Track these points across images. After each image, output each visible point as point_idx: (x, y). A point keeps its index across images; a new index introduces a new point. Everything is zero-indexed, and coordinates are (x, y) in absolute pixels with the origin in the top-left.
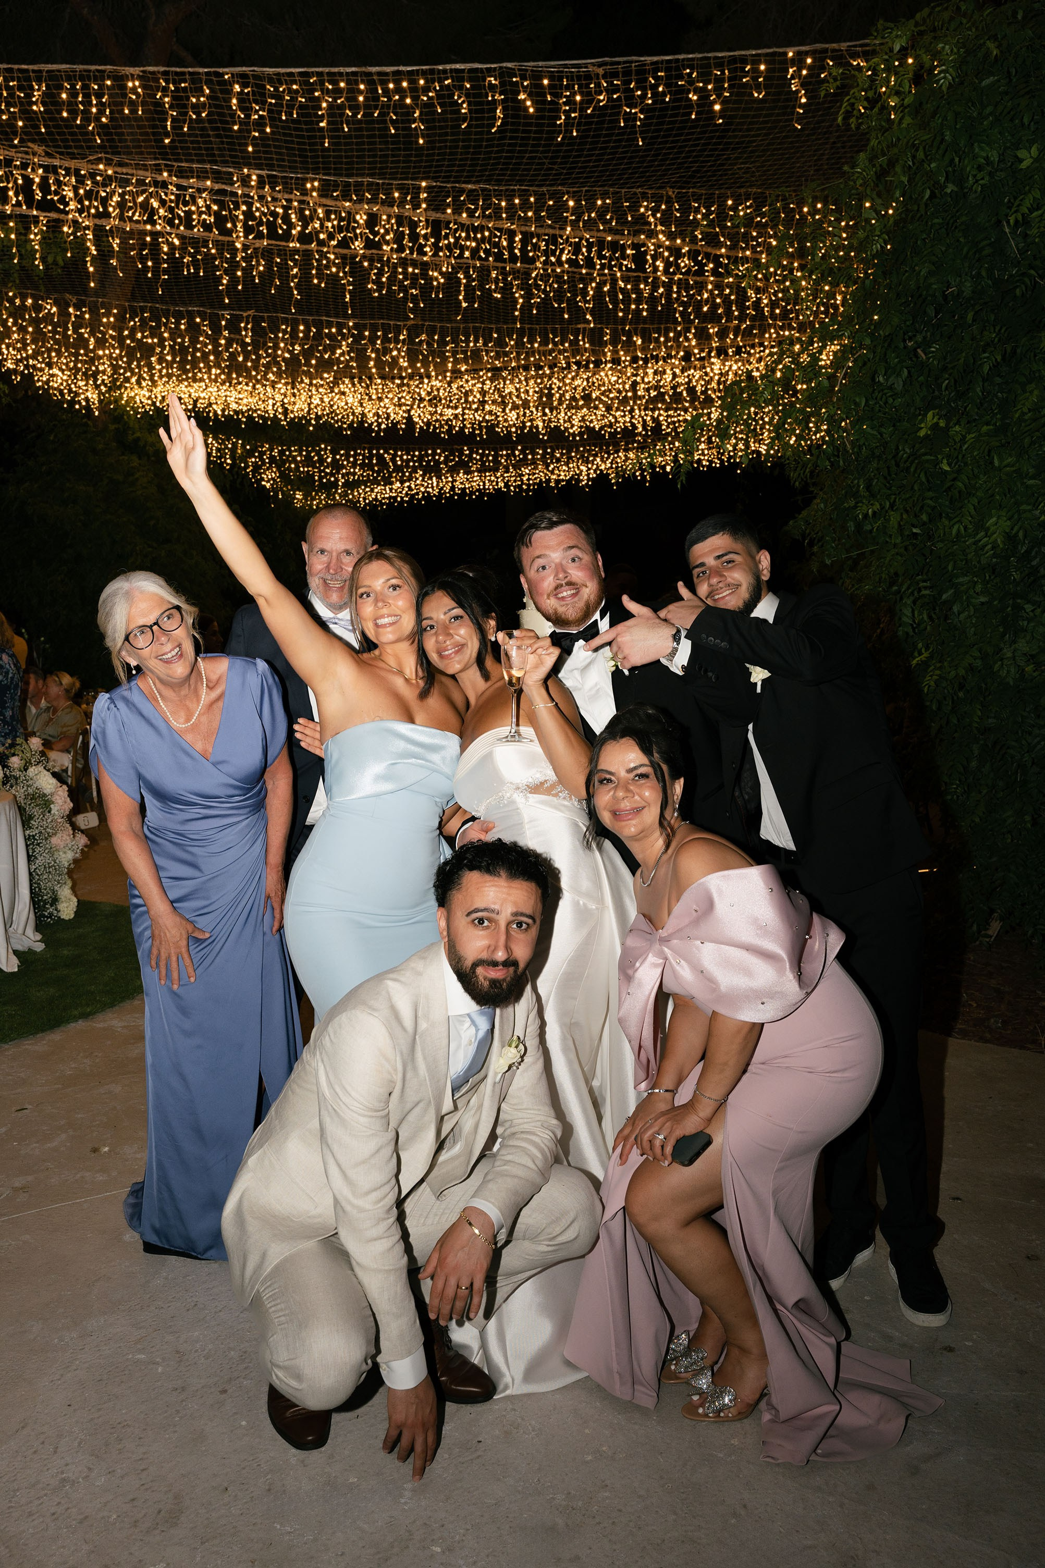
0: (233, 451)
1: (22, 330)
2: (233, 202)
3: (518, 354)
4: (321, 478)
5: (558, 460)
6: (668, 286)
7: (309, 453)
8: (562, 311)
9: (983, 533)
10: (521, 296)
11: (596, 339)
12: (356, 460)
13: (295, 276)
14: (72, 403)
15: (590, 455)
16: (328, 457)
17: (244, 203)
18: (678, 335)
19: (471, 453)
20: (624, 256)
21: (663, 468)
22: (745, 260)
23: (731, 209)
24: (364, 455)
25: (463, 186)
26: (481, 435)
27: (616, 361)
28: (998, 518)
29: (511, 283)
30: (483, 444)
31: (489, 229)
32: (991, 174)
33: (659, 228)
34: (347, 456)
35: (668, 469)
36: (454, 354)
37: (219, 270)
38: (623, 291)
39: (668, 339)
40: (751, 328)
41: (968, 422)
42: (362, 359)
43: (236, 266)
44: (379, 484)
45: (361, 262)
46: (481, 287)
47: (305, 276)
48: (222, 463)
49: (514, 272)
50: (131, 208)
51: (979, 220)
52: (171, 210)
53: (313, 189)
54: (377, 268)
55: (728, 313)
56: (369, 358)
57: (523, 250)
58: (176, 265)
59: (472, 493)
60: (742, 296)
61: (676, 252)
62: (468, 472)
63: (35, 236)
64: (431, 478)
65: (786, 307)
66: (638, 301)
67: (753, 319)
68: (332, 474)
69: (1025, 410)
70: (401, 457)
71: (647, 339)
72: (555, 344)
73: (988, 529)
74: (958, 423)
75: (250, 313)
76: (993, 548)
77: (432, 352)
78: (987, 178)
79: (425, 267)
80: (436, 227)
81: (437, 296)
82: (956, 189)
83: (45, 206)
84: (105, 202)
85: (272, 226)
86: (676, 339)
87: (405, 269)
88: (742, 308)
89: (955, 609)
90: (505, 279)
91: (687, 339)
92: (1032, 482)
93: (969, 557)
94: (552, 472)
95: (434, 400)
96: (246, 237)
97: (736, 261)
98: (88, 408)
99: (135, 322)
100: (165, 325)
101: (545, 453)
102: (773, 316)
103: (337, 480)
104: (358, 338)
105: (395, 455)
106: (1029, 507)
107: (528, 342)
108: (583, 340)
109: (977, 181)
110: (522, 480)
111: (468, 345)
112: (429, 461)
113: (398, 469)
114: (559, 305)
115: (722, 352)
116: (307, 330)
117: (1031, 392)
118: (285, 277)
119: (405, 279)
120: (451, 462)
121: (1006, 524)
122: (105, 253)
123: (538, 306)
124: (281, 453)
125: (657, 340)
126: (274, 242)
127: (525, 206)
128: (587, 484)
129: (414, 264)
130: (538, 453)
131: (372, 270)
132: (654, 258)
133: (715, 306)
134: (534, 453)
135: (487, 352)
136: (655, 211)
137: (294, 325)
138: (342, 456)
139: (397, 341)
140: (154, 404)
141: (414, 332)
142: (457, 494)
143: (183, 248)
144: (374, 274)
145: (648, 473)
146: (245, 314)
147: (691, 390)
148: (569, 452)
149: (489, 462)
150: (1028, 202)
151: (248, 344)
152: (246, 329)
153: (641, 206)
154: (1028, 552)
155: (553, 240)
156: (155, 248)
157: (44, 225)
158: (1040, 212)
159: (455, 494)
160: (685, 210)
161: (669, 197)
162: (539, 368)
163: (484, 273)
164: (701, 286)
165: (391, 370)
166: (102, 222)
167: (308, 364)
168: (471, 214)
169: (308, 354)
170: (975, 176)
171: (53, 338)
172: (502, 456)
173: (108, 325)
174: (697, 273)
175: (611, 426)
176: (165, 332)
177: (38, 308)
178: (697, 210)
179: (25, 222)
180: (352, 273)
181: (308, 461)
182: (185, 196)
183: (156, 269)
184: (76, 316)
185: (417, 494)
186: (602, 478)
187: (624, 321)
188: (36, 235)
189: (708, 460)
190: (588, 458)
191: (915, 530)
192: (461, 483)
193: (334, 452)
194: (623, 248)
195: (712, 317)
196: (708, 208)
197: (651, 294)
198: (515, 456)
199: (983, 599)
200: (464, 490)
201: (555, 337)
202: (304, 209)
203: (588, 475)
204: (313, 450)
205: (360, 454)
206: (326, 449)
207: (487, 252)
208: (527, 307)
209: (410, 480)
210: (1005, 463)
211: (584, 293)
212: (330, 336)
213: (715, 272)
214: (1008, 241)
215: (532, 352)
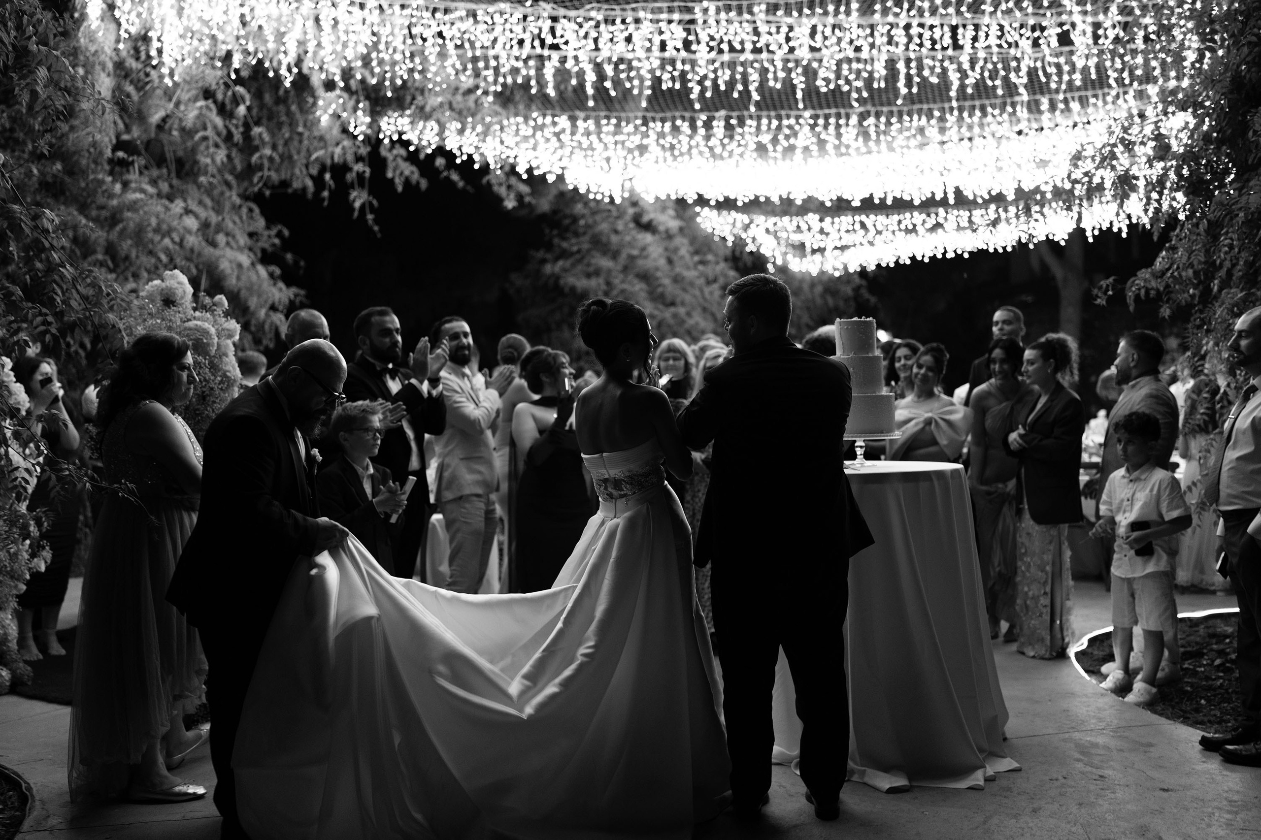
4: (811, 244)
6: (1100, 57)
7: (798, 223)
8: (995, 88)
10: (954, 79)
11: (1034, 107)
13: (755, 81)
18: (1115, 98)
20: (1049, 35)
29: (947, 68)
33: (1075, 9)
34: (833, 224)
37: (693, 82)
43: (705, 78)
45: (808, 65)
46: (918, 75)
47: (763, 81)
49: (948, 58)
53: (760, 11)
54: (823, 67)
57: (953, 40)
58: (657, 81)
63: (549, 72)
66: (1069, 74)
71: (1084, 105)
72: (994, 116)
75: (720, 113)
79: (864, 63)
80: (869, 30)
81: (879, 86)
83: (555, 47)
84: (596, 40)
85: (731, 43)
86: (1114, 102)
87: (849, 66)
90: (940, 66)
99: (629, 129)
104: (814, 127)
111: (912, 124)
114: (992, 83)
118: (745, 82)
119: (849, 74)
122: (601, 76)
123: (972, 86)
126: (734, 56)
131: (819, 69)
141: (863, 117)
143: (662, 68)
144: (821, 73)
145: (1125, 225)
146: (716, 115)
152: (718, 126)
157: (555, 62)
163: (919, 64)
166: (598, 53)
168: (897, 15)
173: (611, 133)
176: (653, 134)
177: (556, 124)
179: (541, 62)
180: (802, 75)
183: (641, 87)
187: (1058, 90)
188: (549, 69)
193: (821, 221)
201: (993, 110)
204: (802, 220)
208: (962, 87)
211: (1017, 70)
212: (790, 127)
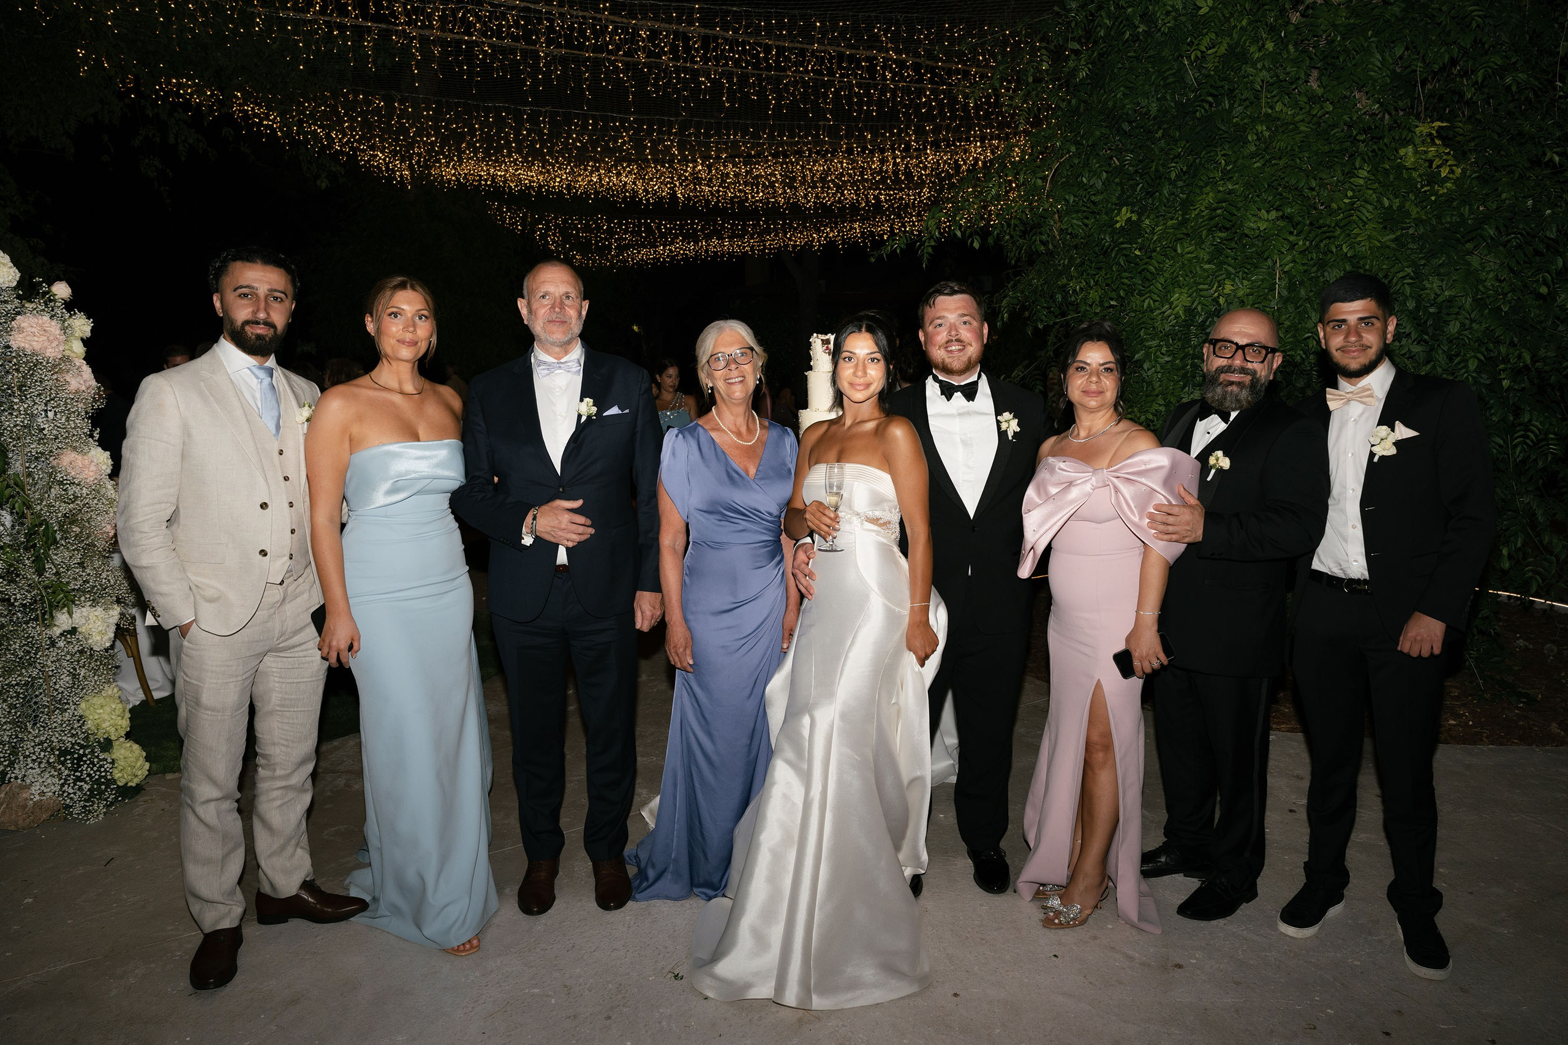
0: (524, 219)
1: (352, 120)
2: (536, 18)
3: (770, 146)
4: (597, 242)
5: (795, 229)
6: (894, 93)
7: (587, 222)
8: (806, 111)
9: (1167, 306)
10: (773, 98)
11: (833, 132)
12: (627, 228)
13: (587, 79)
14: (390, 179)
15: (822, 225)
16: (604, 225)
17: (548, 20)
18: (900, 131)
19: (723, 223)
20: (859, 67)
21: (881, 236)
22: (958, 72)
23: (948, 30)
24: (634, 224)
25: (729, 8)
26: (732, 208)
27: (850, 151)
28: (1181, 294)
29: (765, 87)
30: (734, 216)
31: (749, 44)
32: (1175, 19)
33: (889, 45)
34: (620, 224)
35: (885, 237)
36: (717, 143)
37: (523, 74)
38: (858, 95)
39: (892, 134)
40: (959, 126)
41: (1157, 217)
42: (639, 146)
43: (539, 70)
44: (647, 248)
45: (642, 68)
46: (741, 90)
47: (595, 80)
48: (514, 229)
49: (768, 78)
50: (450, 22)
51: (1164, 54)
52: (485, 24)
53: (605, 9)
54: (655, 73)
55: (942, 113)
56: (646, 147)
57: (777, 62)
58: (487, 69)
59: (723, 255)
60: (953, 100)
61: (901, 64)
62: (721, 238)
63: (368, 44)
64: (689, 243)
65: (988, 109)
66: (868, 104)
67: (961, 118)
68: (606, 239)
69: (1203, 208)
70: (665, 225)
71: (875, 135)
72: (800, 137)
73: (1172, 303)
74: (1148, 217)
75: (547, 108)
76: (1176, 318)
77: (699, 143)
78: (1172, 22)
79: (695, 74)
80: (706, 41)
81: (704, 97)
82: (1146, 29)
83: (377, 18)
84: (430, 17)
85: (569, 38)
86: (899, 134)
87: (678, 75)
88: (953, 110)
89: (1146, 366)
90: (760, 84)
91: (908, 135)
92: (1207, 266)
93: (1156, 325)
94: (790, 239)
95: (696, 179)
96: (548, 47)
97: (950, 73)
98: (402, 182)
99: (451, 115)
100: (477, 118)
101: (784, 223)
102: (979, 117)
103: (611, 244)
104: (638, 131)
105: (660, 224)
106: (1206, 287)
107: (778, 136)
108: (823, 134)
109: (1165, 24)
110: (764, 245)
111: (729, 137)
112: (688, 230)
113: (663, 235)
114: (805, 105)
115: (936, 145)
116: (595, 125)
117: (1207, 194)
118: (579, 80)
119: (678, 83)
120: (707, 229)
121: (1186, 300)
122: (427, 58)
123: (786, 106)
124: (565, 221)
125: (883, 135)
126: (569, 51)
127: (781, 26)
128: (819, 248)
129: (686, 70)
130: (779, 224)
131: (651, 75)
132: (884, 68)
133: (931, 108)
134: (776, 224)
135: (745, 144)
136: (886, 31)
137: (585, 118)
138: (615, 224)
139: (670, 133)
140: (458, 180)
141: (684, 127)
142: (710, 256)
143: (493, 56)
144: (653, 78)
145: (869, 240)
146: (543, 110)
147: (908, 174)
148: (804, 223)
149: (739, 230)
150: (1206, 41)
151: (545, 134)
152: (544, 122)
153: (875, 27)
154: (1204, 322)
155: (802, 53)
156: (470, 55)
157: (376, 35)
158: (1214, 50)
159: (709, 256)
160: (911, 31)
161: (898, 20)
162: (786, 156)
163: (743, 79)
164: (920, 92)
165: (664, 156)
166: (426, 32)
167: (595, 151)
168: (736, 31)
169: (594, 144)
170: (1163, 20)
171: (379, 127)
172: (749, 226)
173: (428, 117)
174: (917, 81)
175: (840, 201)
176: (476, 124)
177: (369, 103)
178: (921, 32)
179: (359, 32)
180: (633, 78)
181: (587, 228)
182: (496, 12)
183: (470, 72)
184: (400, 109)
185: (677, 255)
186: (831, 244)
187: (855, 119)
188: (369, 42)
189: (917, 231)
190: (819, 228)
191: (1112, 303)
192: (714, 247)
193: (609, 221)
194: (859, 61)
195: (929, 117)
196: (928, 29)
197: (879, 98)
198: (760, 226)
199: (1167, 359)
200: (716, 253)
201: (800, 132)
202: (596, 25)
203: (819, 241)
204: (592, 219)
205: (631, 223)
206: (602, 218)
207: (748, 63)
208: (778, 106)
209: (671, 243)
210: (1187, 250)
211: (826, 96)
212: (615, 128)
213: (931, 81)
214: (1187, 71)
215: (782, 144)
